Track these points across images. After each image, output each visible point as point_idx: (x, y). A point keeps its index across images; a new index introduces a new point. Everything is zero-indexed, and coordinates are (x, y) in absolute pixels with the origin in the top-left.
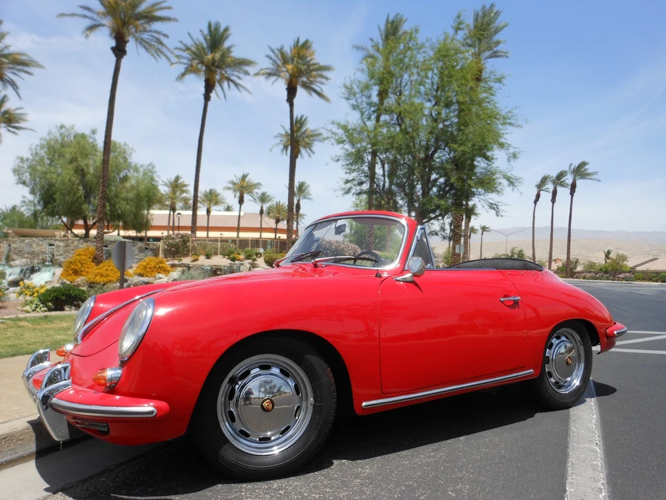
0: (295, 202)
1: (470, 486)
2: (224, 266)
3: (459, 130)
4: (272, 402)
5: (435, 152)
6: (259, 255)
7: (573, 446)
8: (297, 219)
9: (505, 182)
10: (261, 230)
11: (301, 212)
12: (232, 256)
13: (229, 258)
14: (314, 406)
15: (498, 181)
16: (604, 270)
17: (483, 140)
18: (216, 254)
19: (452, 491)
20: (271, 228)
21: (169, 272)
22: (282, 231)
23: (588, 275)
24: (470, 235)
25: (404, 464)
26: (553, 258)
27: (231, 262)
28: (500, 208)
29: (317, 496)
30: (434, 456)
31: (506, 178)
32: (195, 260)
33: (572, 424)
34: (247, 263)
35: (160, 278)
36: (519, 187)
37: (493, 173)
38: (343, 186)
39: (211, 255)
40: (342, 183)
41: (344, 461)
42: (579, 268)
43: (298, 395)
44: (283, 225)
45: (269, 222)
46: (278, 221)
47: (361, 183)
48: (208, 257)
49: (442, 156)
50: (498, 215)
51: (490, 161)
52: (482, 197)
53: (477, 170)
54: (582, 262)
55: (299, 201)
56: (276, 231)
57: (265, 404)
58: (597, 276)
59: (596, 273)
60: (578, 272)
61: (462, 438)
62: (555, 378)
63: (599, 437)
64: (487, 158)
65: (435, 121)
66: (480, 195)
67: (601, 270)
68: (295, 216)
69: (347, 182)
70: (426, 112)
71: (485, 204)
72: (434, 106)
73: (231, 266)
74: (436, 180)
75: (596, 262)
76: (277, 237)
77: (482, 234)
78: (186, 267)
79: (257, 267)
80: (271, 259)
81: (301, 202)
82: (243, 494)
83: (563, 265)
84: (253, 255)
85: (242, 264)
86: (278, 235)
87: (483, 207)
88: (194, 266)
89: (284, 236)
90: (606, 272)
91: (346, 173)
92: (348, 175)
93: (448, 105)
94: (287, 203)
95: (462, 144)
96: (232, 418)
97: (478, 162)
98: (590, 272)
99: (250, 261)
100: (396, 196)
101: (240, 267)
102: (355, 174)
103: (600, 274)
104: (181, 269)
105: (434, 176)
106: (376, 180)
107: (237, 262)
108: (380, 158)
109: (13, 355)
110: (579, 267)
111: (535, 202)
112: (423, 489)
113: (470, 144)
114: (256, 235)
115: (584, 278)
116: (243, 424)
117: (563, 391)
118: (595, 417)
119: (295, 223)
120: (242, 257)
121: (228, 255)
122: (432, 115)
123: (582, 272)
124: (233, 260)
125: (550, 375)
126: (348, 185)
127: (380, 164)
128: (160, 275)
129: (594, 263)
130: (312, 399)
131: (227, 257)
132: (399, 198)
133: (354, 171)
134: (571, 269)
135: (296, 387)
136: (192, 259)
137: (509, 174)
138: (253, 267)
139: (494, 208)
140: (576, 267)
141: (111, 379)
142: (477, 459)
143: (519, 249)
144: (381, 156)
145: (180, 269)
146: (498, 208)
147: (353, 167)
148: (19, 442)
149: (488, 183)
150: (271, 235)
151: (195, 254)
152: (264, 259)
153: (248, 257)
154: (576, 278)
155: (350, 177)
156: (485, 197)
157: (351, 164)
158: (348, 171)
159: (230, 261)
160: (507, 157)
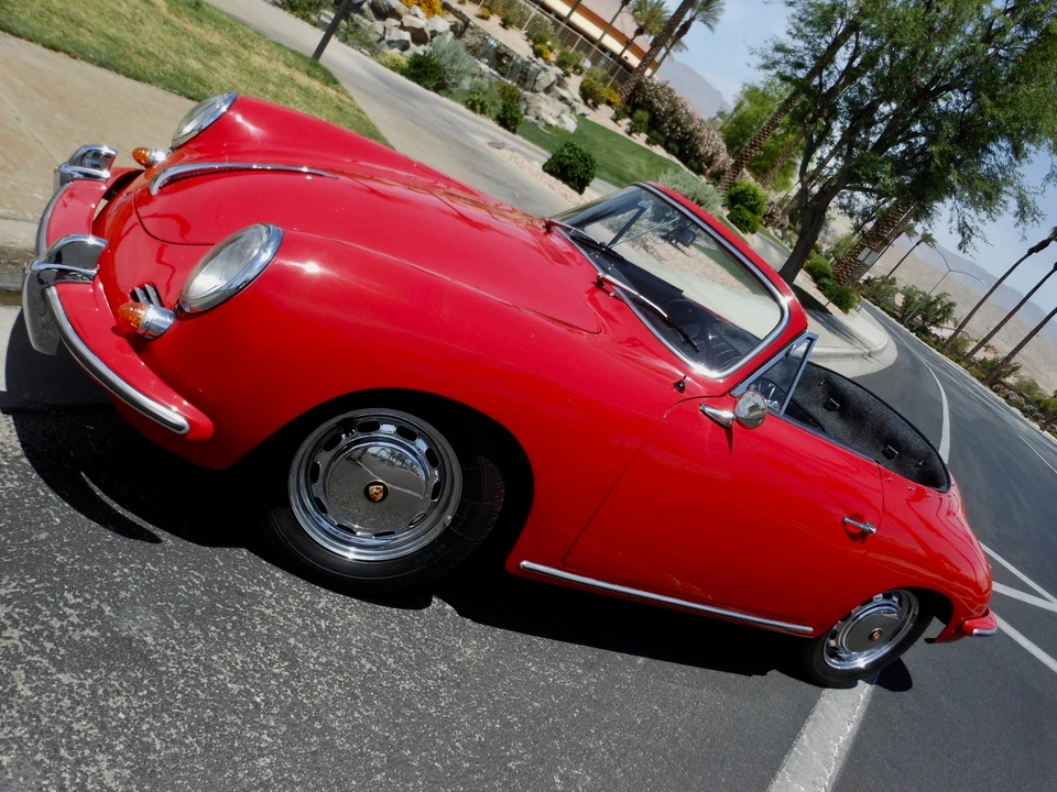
0: (687, 17)
1: (593, 779)
2: (519, 56)
3: (1011, 78)
4: (385, 490)
5: (949, 88)
6: (578, 69)
7: (783, 779)
8: (671, 46)
9: (1013, 205)
10: (608, 28)
11: (684, 39)
12: (538, 46)
13: (532, 47)
14: (447, 531)
15: (1004, 197)
16: (1042, 405)
17: (1034, 119)
18: (520, 26)
19: (562, 778)
20: (623, 35)
21: (434, 12)
22: (637, 51)
23: (1015, 397)
24: (901, 233)
25: (528, 669)
26: (991, 342)
27: (532, 55)
28: (973, 239)
29: (368, 666)
30: (578, 679)
31: (1020, 202)
32: (482, 17)
33: (809, 725)
34: (556, 71)
35: (416, 16)
36: (1028, 227)
37: (1006, 181)
38: (770, 52)
39: (511, 24)
40: (771, 45)
41: (449, 607)
42: (1010, 380)
43: (433, 498)
44: (645, 42)
45: (627, 25)
46: (640, 32)
47: (799, 66)
48: (505, 24)
49: (952, 102)
50: (960, 248)
51: (1017, 158)
52: (959, 205)
53: (989, 160)
54: (1022, 374)
55: (692, 19)
56: (628, 44)
57: (373, 489)
58: (1026, 407)
59: (1027, 402)
60: (1005, 385)
61: (641, 660)
62: (837, 643)
63: (830, 781)
64: (1017, 151)
65: (988, 39)
66: (960, 200)
67: (1038, 402)
68: (670, 41)
69: (779, 48)
70: (987, 14)
71: (955, 219)
72: (1006, 12)
73: (528, 63)
74: (916, 134)
75: (1041, 386)
76: (624, 55)
77: (918, 244)
78: (463, 20)
79: (565, 88)
80: (591, 89)
81: (694, 24)
82: (268, 593)
83: (994, 361)
84: (570, 65)
85: (545, 70)
86: (627, 54)
87: (951, 221)
88: (475, 27)
89: (634, 61)
90: (1042, 410)
91: (790, 33)
92: (789, 38)
93: (1027, 24)
94: (671, 14)
95: (998, 105)
96: (313, 473)
97: (1000, 148)
98: (1020, 395)
99: (560, 71)
100: (836, 119)
101: (539, 72)
102: (800, 44)
103: (1032, 407)
104: (456, 19)
105: (917, 127)
106: (825, 73)
107: (540, 61)
108: (857, 42)
109: (102, 65)
110: (1012, 377)
111: (1031, 251)
112: (525, 746)
113: (1011, 113)
114: (595, 31)
115: (1006, 398)
116: (325, 491)
117: (833, 663)
118: (849, 728)
119: (663, 51)
120: (553, 57)
121: (534, 41)
122: (991, 24)
123: (1010, 387)
124: (538, 54)
125: (834, 636)
126: (779, 56)
127: (851, 50)
128: (418, 10)
129: (1037, 387)
130: (450, 518)
131: (531, 42)
132: (839, 125)
133: (803, 36)
134: (999, 375)
135: (437, 486)
136: (480, 12)
137: (1029, 198)
138: (559, 85)
139: (963, 234)
140: (1008, 374)
141: (148, 326)
142: (635, 722)
143: (951, 299)
144: (862, 40)
145: (452, 18)
146: (969, 237)
147: (807, 31)
148: (10, 266)
149: (987, 194)
150: (617, 47)
151: (489, 8)
152: (583, 83)
153: (561, 64)
154: (995, 391)
155: (791, 43)
156: (966, 210)
157: (809, 23)
158: (794, 32)
159: (530, 52)
160: (1048, 171)
